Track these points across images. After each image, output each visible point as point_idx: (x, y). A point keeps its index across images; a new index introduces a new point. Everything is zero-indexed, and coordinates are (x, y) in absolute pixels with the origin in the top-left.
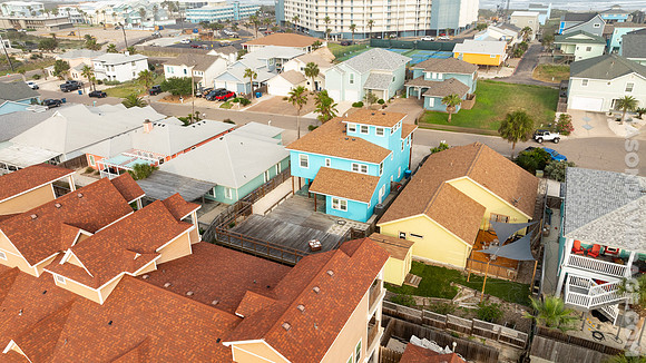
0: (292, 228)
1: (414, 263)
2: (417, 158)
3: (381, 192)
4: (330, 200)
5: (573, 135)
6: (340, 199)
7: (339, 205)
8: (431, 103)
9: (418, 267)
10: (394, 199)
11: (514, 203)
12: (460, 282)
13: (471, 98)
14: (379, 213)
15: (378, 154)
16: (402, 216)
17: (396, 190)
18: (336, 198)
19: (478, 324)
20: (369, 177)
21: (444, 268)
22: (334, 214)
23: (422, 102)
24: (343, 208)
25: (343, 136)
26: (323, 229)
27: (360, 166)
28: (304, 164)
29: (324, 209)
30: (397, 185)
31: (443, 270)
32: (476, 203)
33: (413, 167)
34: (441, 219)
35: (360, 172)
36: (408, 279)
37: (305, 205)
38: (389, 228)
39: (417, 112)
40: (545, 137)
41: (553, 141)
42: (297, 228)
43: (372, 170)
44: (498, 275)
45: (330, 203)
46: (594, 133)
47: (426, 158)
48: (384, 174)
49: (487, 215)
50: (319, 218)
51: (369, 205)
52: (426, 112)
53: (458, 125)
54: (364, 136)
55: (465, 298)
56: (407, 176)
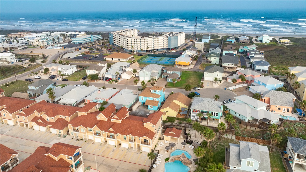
0: (142, 113)
1: (167, 117)
2: (166, 96)
3: (159, 104)
4: (149, 106)
5: (204, 88)
6: (151, 106)
7: (151, 107)
8: (169, 80)
9: (168, 117)
10: (162, 106)
11: (185, 104)
12: (175, 119)
13: (180, 78)
14: (159, 108)
15: (158, 96)
16: (164, 108)
17: (162, 104)
18: (150, 106)
19: (178, 124)
20: (157, 101)
21: (173, 117)
22: (150, 109)
23: (167, 80)
24: (152, 108)
25: (150, 92)
26: (149, 112)
27: (155, 99)
28: (142, 99)
29: (148, 108)
30: (163, 102)
31: (172, 118)
32: (178, 105)
33: (166, 98)
34: (172, 108)
35: (155, 100)
36: (166, 119)
37: (143, 108)
38: (162, 110)
39: (165, 83)
40: (197, 89)
41: (198, 90)
42: (143, 113)
43: (157, 100)
44: (182, 117)
45: (149, 107)
46: (209, 87)
47: (168, 96)
48: (160, 100)
49: (180, 107)
50: (147, 110)
51: (157, 107)
52: (168, 83)
53: (176, 86)
54: (155, 92)
55: (176, 121)
56: (164, 100)
